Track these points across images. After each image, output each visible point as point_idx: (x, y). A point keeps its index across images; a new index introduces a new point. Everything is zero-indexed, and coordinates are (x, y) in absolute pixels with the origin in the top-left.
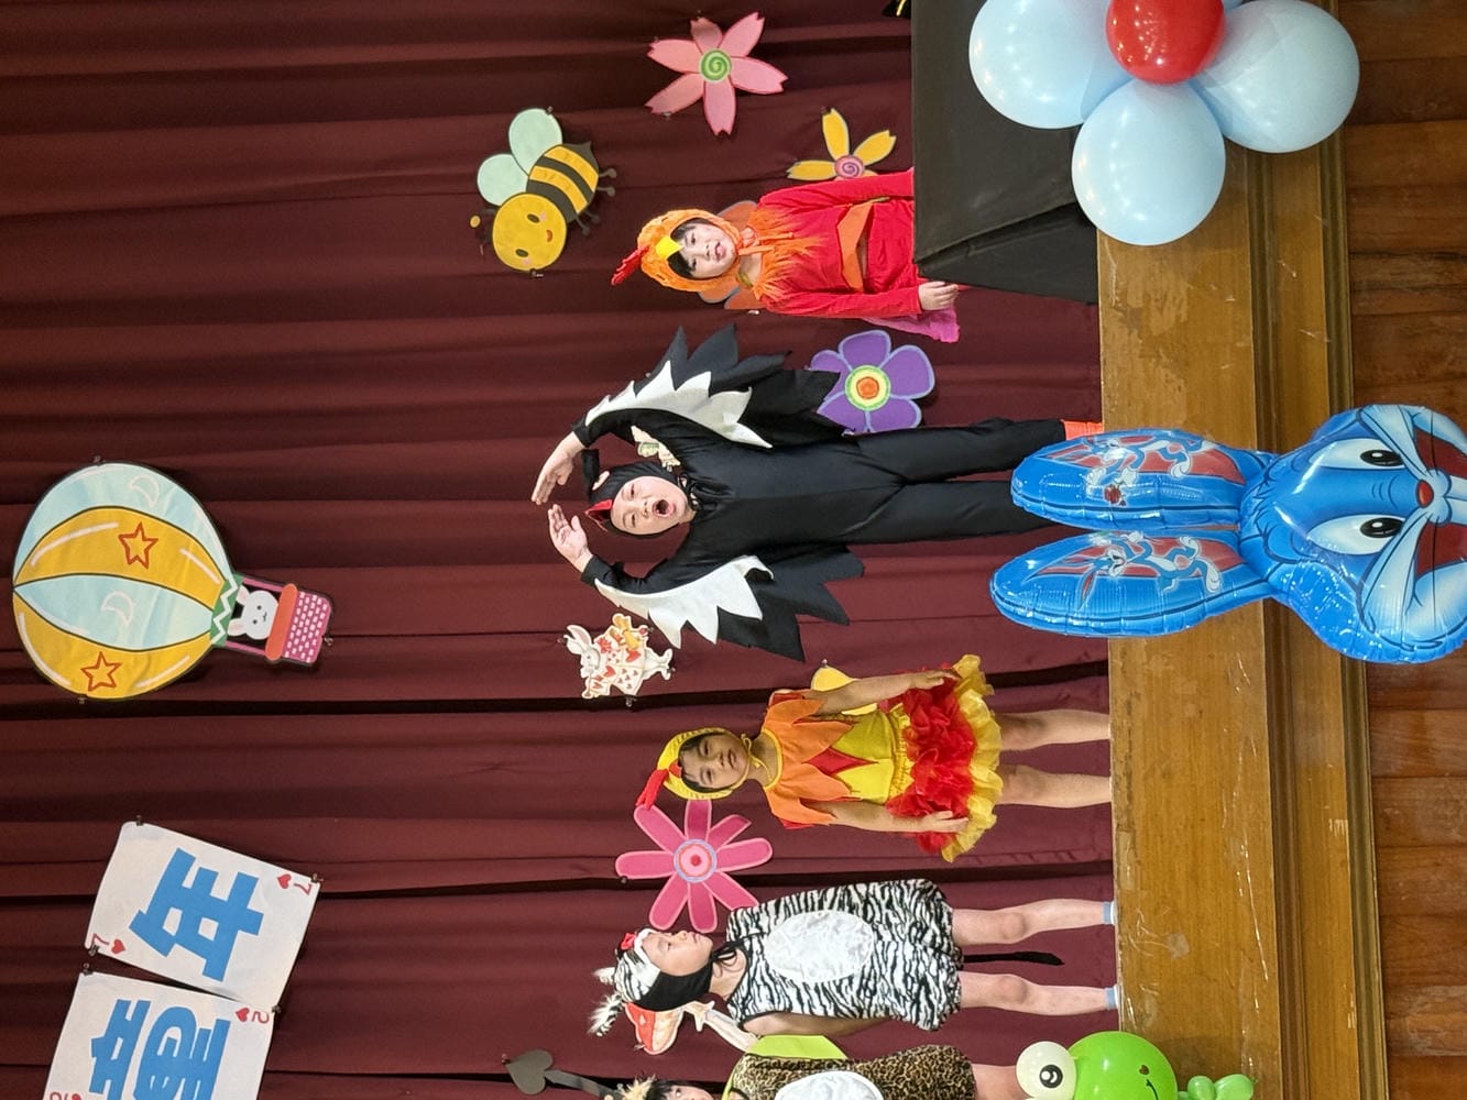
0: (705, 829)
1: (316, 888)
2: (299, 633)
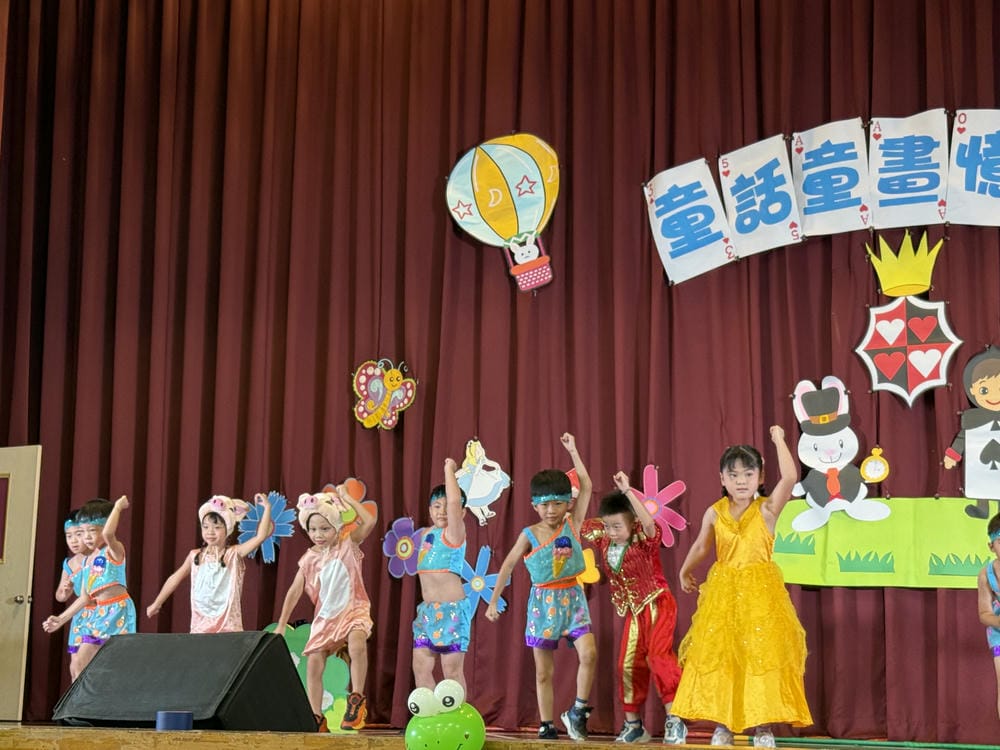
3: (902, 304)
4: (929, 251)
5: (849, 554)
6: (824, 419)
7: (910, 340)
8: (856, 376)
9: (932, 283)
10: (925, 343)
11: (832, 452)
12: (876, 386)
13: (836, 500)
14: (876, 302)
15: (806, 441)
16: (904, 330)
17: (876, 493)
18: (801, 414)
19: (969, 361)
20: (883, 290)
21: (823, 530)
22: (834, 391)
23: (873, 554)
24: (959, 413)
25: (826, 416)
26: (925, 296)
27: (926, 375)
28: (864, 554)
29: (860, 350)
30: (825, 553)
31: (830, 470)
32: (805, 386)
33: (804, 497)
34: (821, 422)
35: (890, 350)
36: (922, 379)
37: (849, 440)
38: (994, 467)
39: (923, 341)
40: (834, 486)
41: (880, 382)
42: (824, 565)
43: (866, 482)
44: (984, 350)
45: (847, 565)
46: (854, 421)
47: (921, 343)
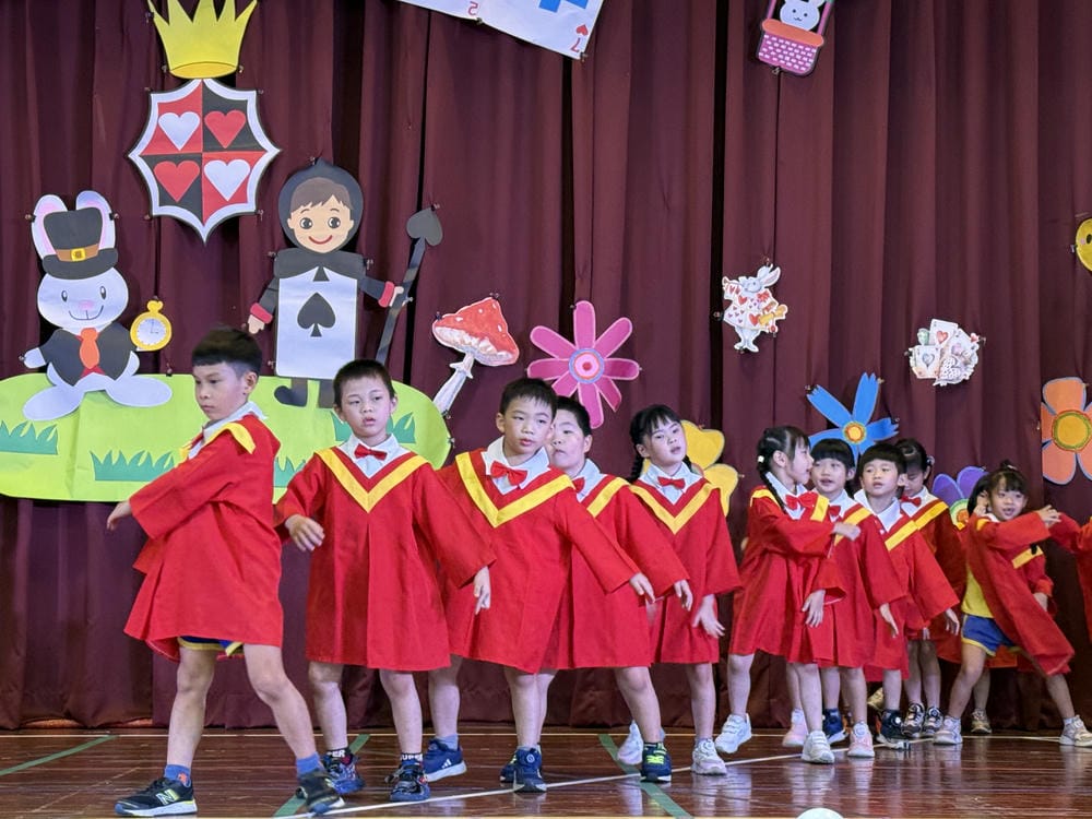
0: (611, 374)
1: (577, 56)
2: (783, 47)
3: (195, 91)
4: (237, 16)
5: (109, 456)
6: (78, 255)
7: (207, 142)
8: (127, 192)
9: (239, 64)
10: (227, 149)
11: (90, 303)
12: (157, 210)
13: (93, 373)
14: (158, 87)
15: (50, 285)
16: (198, 129)
17: (150, 365)
18: (43, 246)
19: (287, 180)
20: (171, 68)
21: (70, 421)
22: (94, 214)
23: (145, 455)
24: (270, 254)
25: (82, 250)
26: (228, 81)
27: (228, 198)
28: (132, 457)
29: (135, 156)
30: (73, 455)
31: (86, 330)
32: (50, 204)
33: (43, 370)
34: (74, 259)
35: (178, 159)
36: (223, 203)
37: (114, 287)
38: (316, 333)
39: (225, 147)
40: (90, 355)
41: (162, 203)
42: (71, 472)
43: (138, 350)
44: (308, 166)
45: (105, 471)
46: (123, 260)
47: (222, 149)
